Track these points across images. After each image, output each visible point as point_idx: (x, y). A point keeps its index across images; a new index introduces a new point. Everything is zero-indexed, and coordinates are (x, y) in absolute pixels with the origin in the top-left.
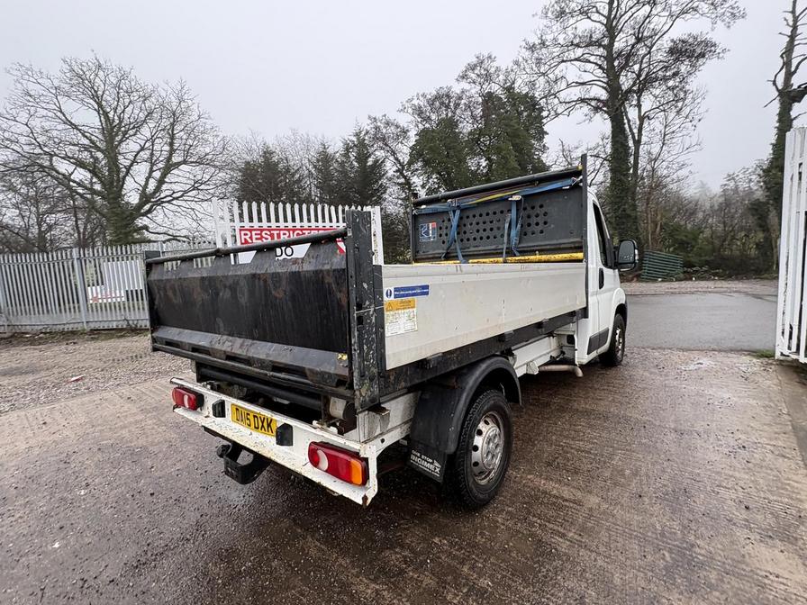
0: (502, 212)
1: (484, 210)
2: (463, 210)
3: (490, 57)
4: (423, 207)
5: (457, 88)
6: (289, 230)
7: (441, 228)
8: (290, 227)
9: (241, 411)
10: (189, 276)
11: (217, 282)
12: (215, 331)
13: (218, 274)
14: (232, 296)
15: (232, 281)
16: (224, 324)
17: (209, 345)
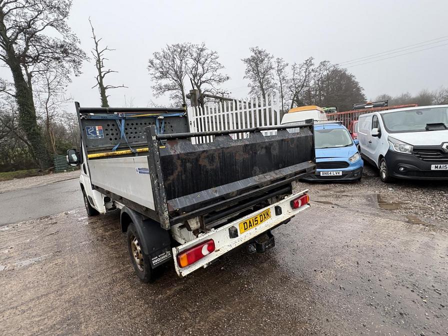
1: (139, 122)
2: (127, 120)
7: (106, 130)
9: (250, 221)
10: (232, 145)
11: (257, 146)
12: (251, 176)
13: (258, 142)
14: (267, 152)
15: (267, 144)
16: (260, 169)
17: (257, 183)
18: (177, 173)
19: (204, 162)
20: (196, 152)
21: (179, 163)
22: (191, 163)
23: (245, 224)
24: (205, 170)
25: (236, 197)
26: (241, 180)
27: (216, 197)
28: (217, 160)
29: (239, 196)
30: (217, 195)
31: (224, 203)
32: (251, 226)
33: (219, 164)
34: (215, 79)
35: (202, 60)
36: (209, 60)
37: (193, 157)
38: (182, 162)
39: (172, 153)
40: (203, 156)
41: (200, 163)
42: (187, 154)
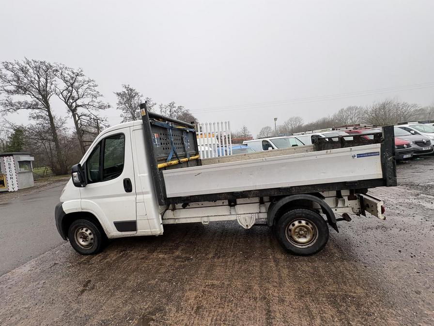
0: (180, 136)
7: (160, 139)
34: (94, 105)
35: (76, 84)
36: (86, 86)
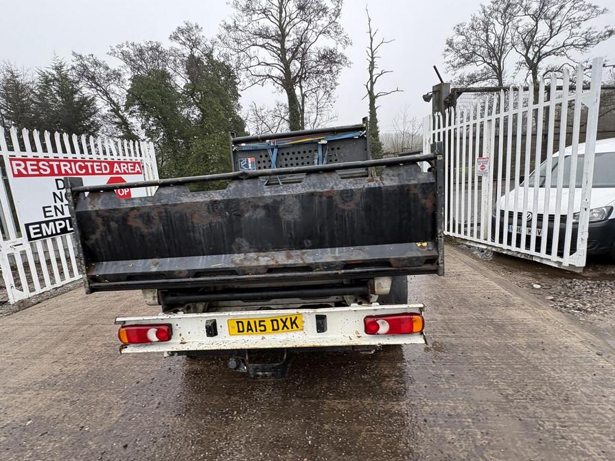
0: (310, 151)
1: (296, 150)
2: (279, 148)
3: (197, 27)
4: (243, 145)
5: (167, 45)
6: (70, 162)
7: (259, 162)
8: (70, 158)
9: (249, 322)
10: (184, 202)
11: (241, 203)
12: (231, 252)
13: (245, 196)
14: (268, 215)
15: (270, 201)
16: (251, 243)
17: (233, 266)
18: (100, 233)
19: (136, 223)
20: (121, 209)
21: (99, 220)
22: (117, 222)
23: (240, 324)
24: (139, 232)
25: (187, 280)
26: (207, 255)
27: (151, 273)
28: (157, 220)
29: (191, 279)
30: (154, 269)
31: (163, 283)
32: (251, 329)
33: (161, 228)
34: (576, 43)
37: (117, 215)
38: (103, 220)
39: (90, 209)
40: (132, 214)
41: (129, 223)
42: (109, 211)
